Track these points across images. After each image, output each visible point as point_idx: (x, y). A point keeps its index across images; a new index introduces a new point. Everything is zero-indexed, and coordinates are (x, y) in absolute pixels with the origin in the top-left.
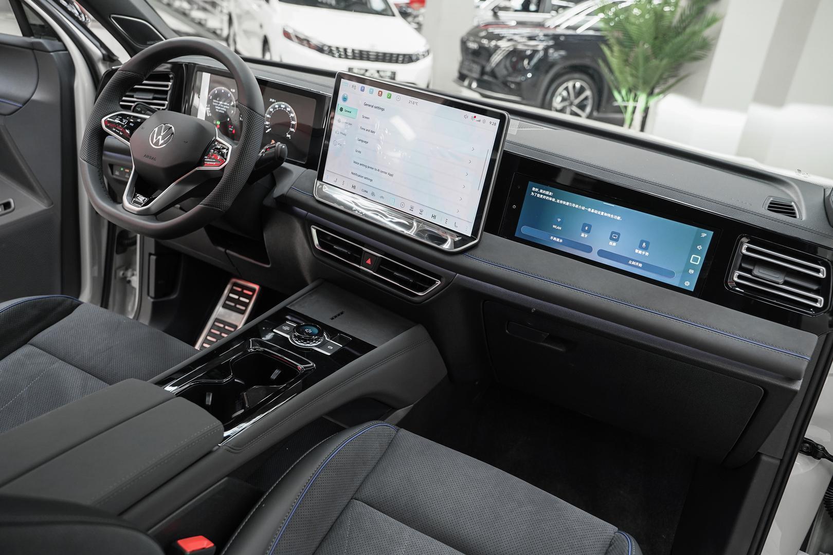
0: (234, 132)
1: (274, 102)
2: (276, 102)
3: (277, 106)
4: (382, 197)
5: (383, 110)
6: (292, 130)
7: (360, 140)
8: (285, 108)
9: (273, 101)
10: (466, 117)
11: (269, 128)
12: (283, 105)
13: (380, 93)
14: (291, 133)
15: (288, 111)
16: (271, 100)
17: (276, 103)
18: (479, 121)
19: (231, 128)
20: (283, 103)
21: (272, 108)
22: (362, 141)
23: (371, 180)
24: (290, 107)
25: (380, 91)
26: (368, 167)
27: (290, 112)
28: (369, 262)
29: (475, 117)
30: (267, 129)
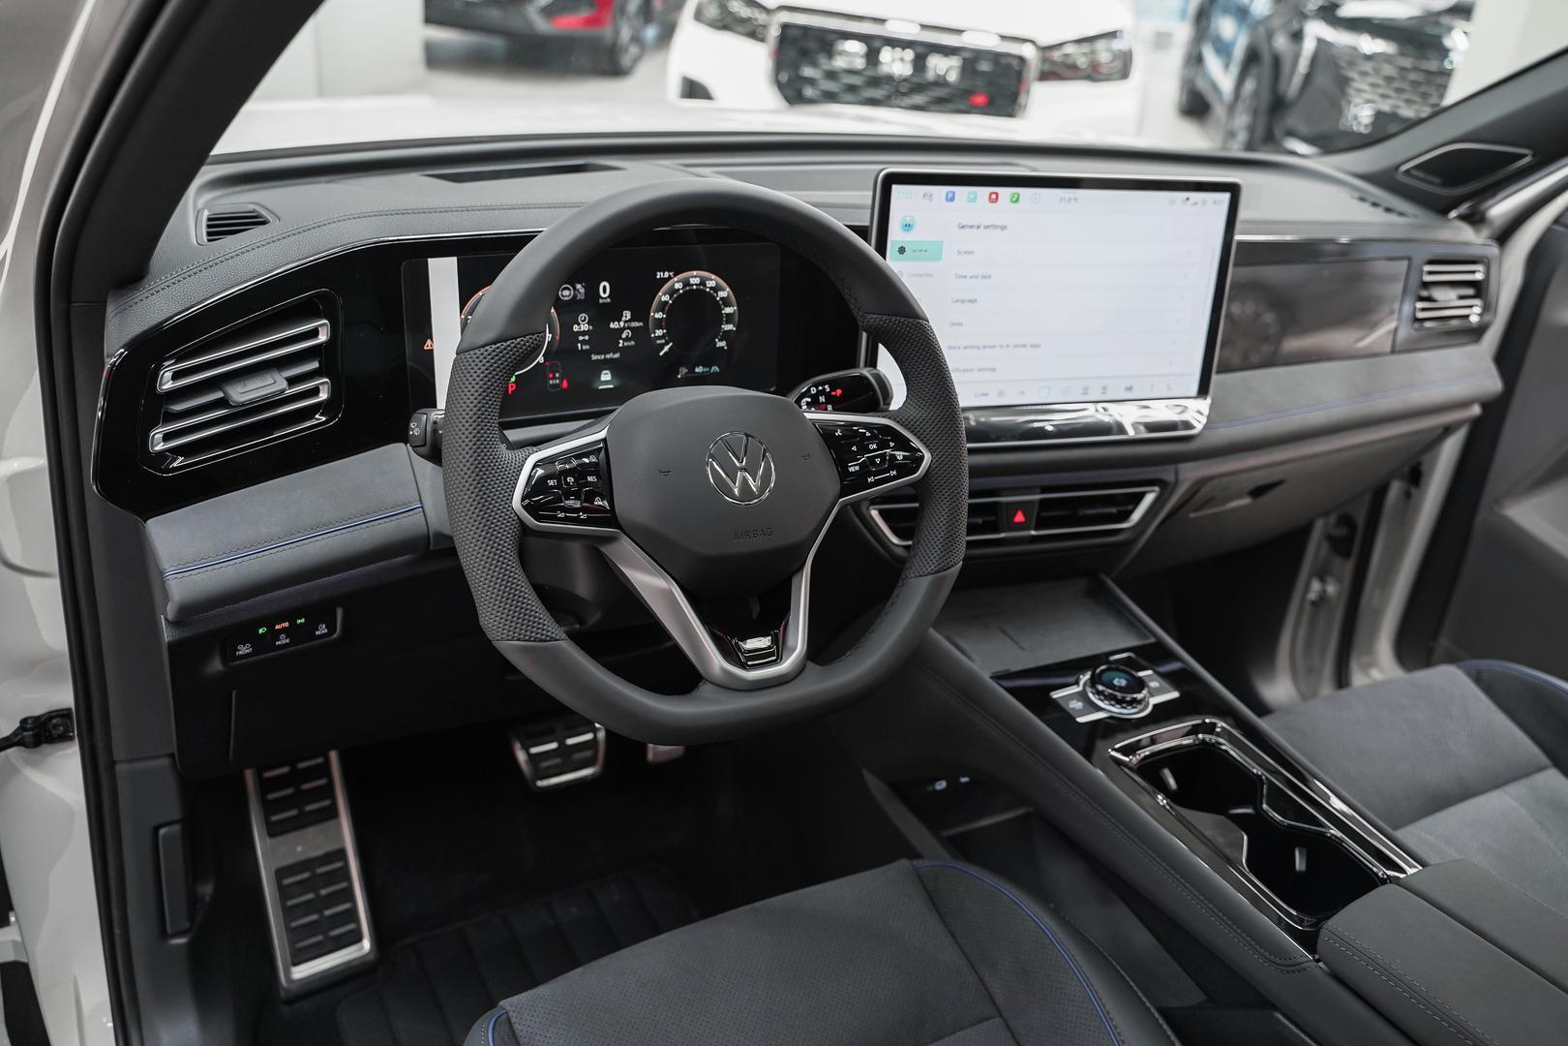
0: (565, 384)
1: (670, 278)
2: (675, 275)
3: (678, 286)
4: (1023, 393)
5: (1004, 228)
6: (729, 327)
7: (957, 301)
8: (702, 283)
9: (666, 275)
10: (1172, 202)
11: (667, 344)
12: (695, 277)
13: (994, 196)
14: (726, 336)
15: (711, 288)
16: (659, 275)
17: (676, 279)
18: (1196, 204)
19: (554, 378)
20: (695, 273)
21: (665, 294)
22: (963, 301)
23: (993, 370)
24: (713, 277)
25: (992, 193)
26: (984, 347)
27: (716, 289)
28: (1019, 518)
29: (1188, 199)
30: (662, 346)
